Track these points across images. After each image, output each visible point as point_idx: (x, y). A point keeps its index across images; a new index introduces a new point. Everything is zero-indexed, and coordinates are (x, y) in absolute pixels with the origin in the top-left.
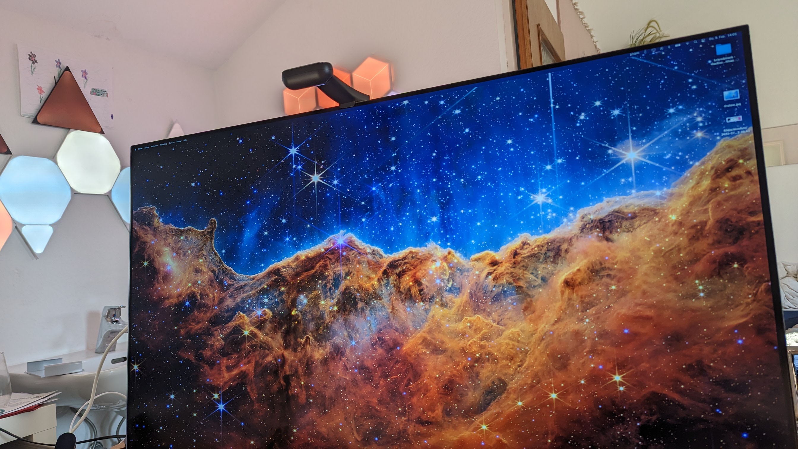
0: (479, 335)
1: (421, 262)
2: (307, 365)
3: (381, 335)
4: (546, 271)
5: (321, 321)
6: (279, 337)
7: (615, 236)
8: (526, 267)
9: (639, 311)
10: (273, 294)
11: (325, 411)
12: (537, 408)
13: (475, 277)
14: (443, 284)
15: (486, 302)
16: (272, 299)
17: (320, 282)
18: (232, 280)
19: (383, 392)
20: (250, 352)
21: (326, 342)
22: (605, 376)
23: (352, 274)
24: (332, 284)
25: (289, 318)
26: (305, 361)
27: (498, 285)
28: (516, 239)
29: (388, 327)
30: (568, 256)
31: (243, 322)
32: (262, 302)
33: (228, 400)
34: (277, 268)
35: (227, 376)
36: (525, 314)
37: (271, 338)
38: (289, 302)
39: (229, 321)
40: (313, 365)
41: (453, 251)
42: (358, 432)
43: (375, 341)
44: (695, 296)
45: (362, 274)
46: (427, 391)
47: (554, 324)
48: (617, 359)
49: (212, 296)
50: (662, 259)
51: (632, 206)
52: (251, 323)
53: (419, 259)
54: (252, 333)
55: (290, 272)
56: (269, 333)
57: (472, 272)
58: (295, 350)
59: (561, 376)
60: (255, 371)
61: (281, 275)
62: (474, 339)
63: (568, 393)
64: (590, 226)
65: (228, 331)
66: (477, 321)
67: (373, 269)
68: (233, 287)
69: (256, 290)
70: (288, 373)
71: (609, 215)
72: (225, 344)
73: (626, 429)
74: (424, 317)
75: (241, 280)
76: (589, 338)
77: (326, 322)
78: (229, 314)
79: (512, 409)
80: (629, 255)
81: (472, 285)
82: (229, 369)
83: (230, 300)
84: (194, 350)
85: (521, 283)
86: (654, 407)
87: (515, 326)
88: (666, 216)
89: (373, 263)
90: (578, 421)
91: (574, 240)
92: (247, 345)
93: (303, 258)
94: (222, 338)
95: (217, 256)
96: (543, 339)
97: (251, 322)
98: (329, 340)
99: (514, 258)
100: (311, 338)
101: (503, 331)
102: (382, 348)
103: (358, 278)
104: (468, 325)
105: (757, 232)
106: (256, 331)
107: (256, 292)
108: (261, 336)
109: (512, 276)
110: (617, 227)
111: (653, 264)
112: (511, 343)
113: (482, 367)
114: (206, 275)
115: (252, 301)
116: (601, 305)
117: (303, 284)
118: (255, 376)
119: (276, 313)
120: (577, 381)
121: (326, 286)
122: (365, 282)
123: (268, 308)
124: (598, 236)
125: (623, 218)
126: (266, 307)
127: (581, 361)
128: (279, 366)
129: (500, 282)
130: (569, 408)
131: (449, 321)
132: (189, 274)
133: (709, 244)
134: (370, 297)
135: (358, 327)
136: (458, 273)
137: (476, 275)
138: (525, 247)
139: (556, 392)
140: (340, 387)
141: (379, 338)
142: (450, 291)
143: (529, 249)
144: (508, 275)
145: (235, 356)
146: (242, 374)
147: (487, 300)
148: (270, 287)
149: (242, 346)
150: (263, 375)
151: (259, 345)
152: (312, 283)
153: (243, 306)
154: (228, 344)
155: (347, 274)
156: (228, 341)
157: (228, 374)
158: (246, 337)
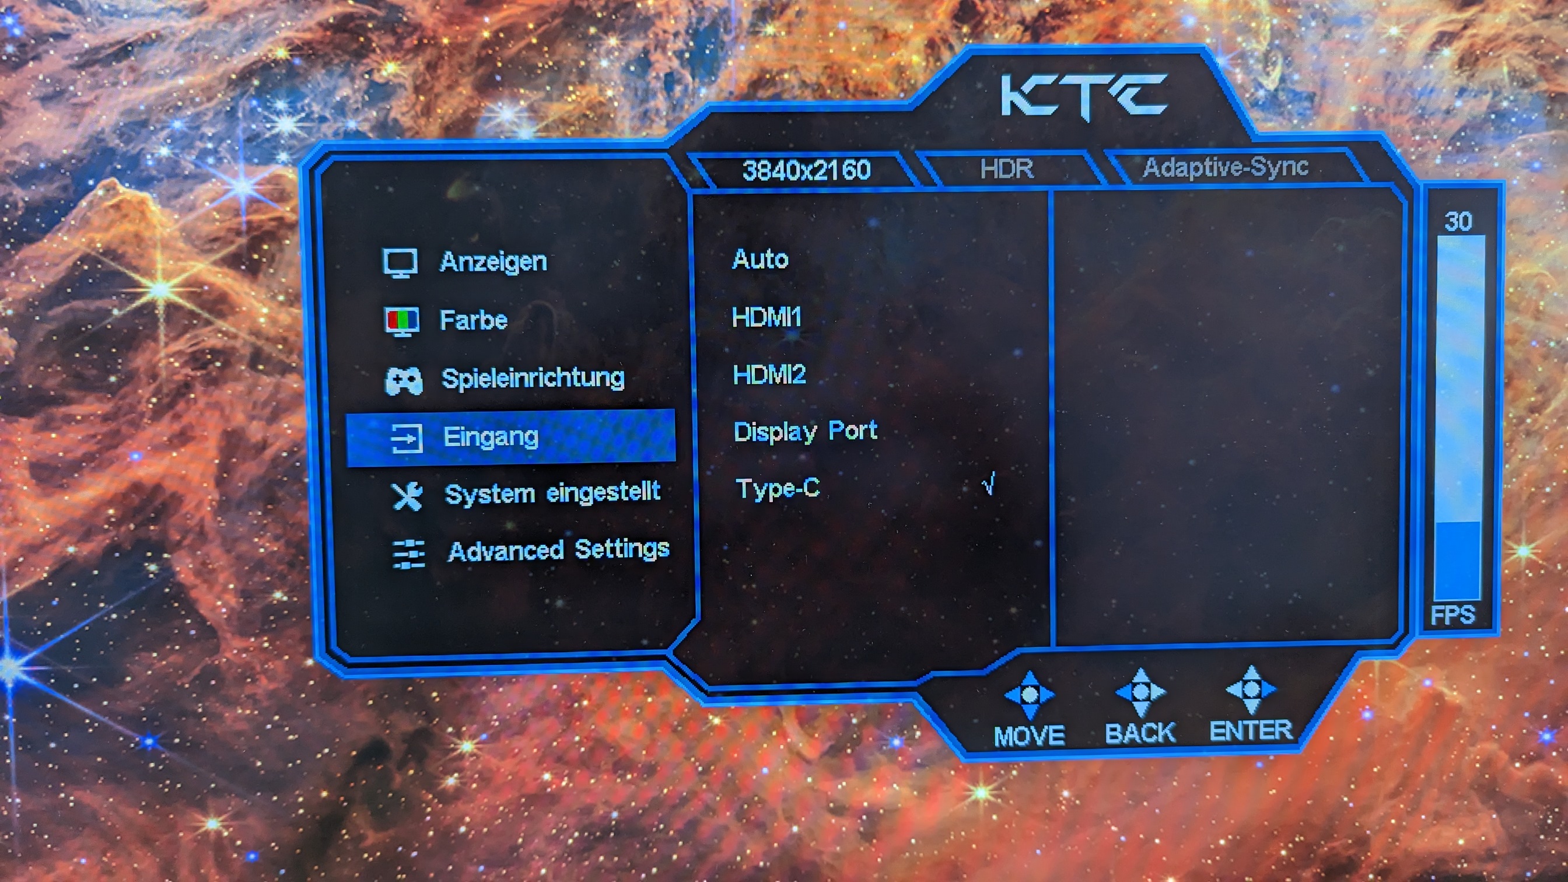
10: (330, 92)
13: (1383, 51)
14: (1240, 76)
16: (323, 119)
17: (613, 41)
18: (60, 11)
20: (187, 386)
23: (790, 13)
24: (679, 54)
25: (430, 213)
27: (1474, 85)
31: (138, 237)
32: (257, 135)
33: (49, 633)
35: (37, 514)
39: (45, 232)
42: (805, 720)
45: (846, 16)
52: (188, 239)
54: (194, 289)
57: (1371, 30)
60: (220, 482)
65: (36, 282)
68: (68, 45)
69: (221, 69)
72: (18, 350)
78: (39, 191)
83: (44, 114)
87: (1529, 254)
92: (167, 354)
97: (188, 235)
103: (824, 33)
106: (224, 279)
107: (220, 79)
108: (258, 307)
109: (1535, 54)
115: (195, 124)
117: (513, 48)
118: (223, 507)
121: (644, 62)
122: (862, 54)
123: (298, 162)
126: (283, 156)
129: (1486, 74)
136: (1312, 33)
137: (1389, 39)
142: (1272, 104)
144: (1519, 49)
145: (92, 406)
146: (136, 499)
147: (1430, 147)
148: (307, 58)
149: (140, 361)
150: (272, 499)
151: (247, 351)
152: (569, 49)
153: (133, 149)
154: (41, 347)
155: (763, 14)
156: (39, 334)
157: (43, 504)
158: (160, 311)
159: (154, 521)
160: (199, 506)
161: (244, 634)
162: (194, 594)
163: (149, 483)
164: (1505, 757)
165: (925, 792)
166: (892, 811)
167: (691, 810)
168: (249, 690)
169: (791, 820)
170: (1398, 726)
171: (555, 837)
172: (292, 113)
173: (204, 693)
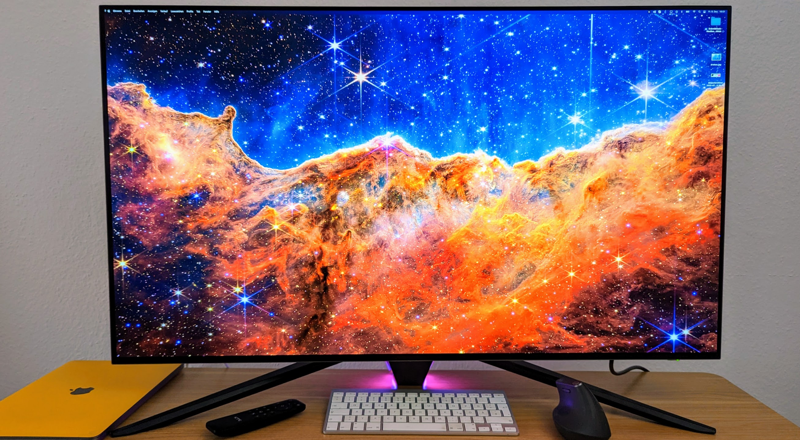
0: (516, 229)
1: (468, 166)
2: (348, 256)
3: (426, 230)
4: (574, 179)
5: (365, 216)
6: (317, 231)
7: (627, 154)
8: (559, 175)
9: (639, 211)
10: (309, 189)
11: (366, 296)
12: (558, 284)
13: (516, 182)
14: (487, 187)
15: (524, 202)
16: (308, 195)
17: (364, 180)
18: (258, 174)
19: (426, 277)
20: (281, 245)
21: (369, 235)
22: (610, 258)
23: (398, 174)
24: (377, 182)
25: (328, 213)
26: (346, 254)
27: (535, 188)
28: (553, 152)
29: (433, 222)
30: (592, 167)
31: (272, 217)
32: (295, 198)
33: (253, 293)
34: (314, 164)
35: (251, 270)
36: (555, 213)
37: (307, 232)
38: (329, 198)
39: (254, 216)
40: (355, 256)
41: (498, 159)
42: (400, 312)
43: (420, 234)
44: (675, 201)
45: (409, 175)
46: (467, 275)
47: (577, 221)
48: (620, 246)
49: (231, 189)
50: (658, 174)
51: (642, 132)
52: (282, 217)
53: (466, 164)
54: (282, 226)
55: (330, 168)
56: (304, 227)
57: (513, 178)
58: (335, 243)
59: (579, 259)
60: (287, 264)
61: (319, 172)
62: (512, 232)
63: (583, 272)
64: (611, 145)
65: (252, 225)
66: (515, 218)
67: (420, 171)
68: (259, 180)
69: (289, 185)
70: (326, 265)
71: (626, 138)
72: (249, 238)
73: (621, 294)
74: (468, 214)
75: (268, 174)
76: (602, 231)
77: (370, 218)
78: (253, 208)
79: (538, 286)
80: (636, 169)
81: (513, 188)
82: (253, 262)
83: (255, 193)
84: (208, 244)
85: (555, 188)
86: (641, 278)
87: (546, 222)
88: (664, 142)
89: (421, 165)
90: (588, 292)
91: (598, 155)
92: (277, 239)
93: (345, 156)
94: (245, 233)
95: (237, 147)
96: (567, 232)
98: (372, 233)
99: (550, 166)
100: (353, 232)
101: (536, 226)
102: (427, 240)
103: (405, 178)
104: (508, 220)
105: (719, 158)
106: (288, 225)
107: (288, 187)
108: (295, 230)
109: (547, 182)
110: (630, 148)
111: (652, 177)
112: (542, 235)
113: (516, 254)
114: (222, 166)
115: (283, 195)
116: (613, 206)
117: (344, 181)
118: (287, 269)
119: (312, 208)
120: (590, 262)
121: (370, 184)
122: (412, 182)
123: (303, 203)
124: (616, 154)
125: (635, 141)
126: (300, 201)
127: (594, 248)
128: (316, 258)
129: (537, 186)
130: (582, 283)
131: (490, 217)
132: (198, 164)
133: (689, 165)
134: (417, 196)
135: (403, 222)
136: (501, 178)
137: (517, 180)
138: (560, 159)
139: (574, 271)
140: (383, 275)
141: (424, 233)
142: (493, 192)
143: (562, 161)
144: (544, 181)
145: (262, 249)
146: (270, 267)
147: (525, 200)
148: (305, 183)
149: (271, 240)
150: (296, 267)
151: (292, 239)
152: (355, 181)
153: (271, 200)
154: (253, 238)
155: (393, 174)
156: (253, 235)
157: (253, 268)
158: (276, 231)
159: (274, 272)
160: (283, 268)
161: (291, 294)
162: (281, 286)
163: (273, 264)
164: (542, 323)
165: (424, 327)
166: (417, 331)
167: (377, 329)
168: (291, 305)
169: (397, 332)
170: (519, 316)
171: (350, 335)
172: (302, 193)
173: (283, 305)
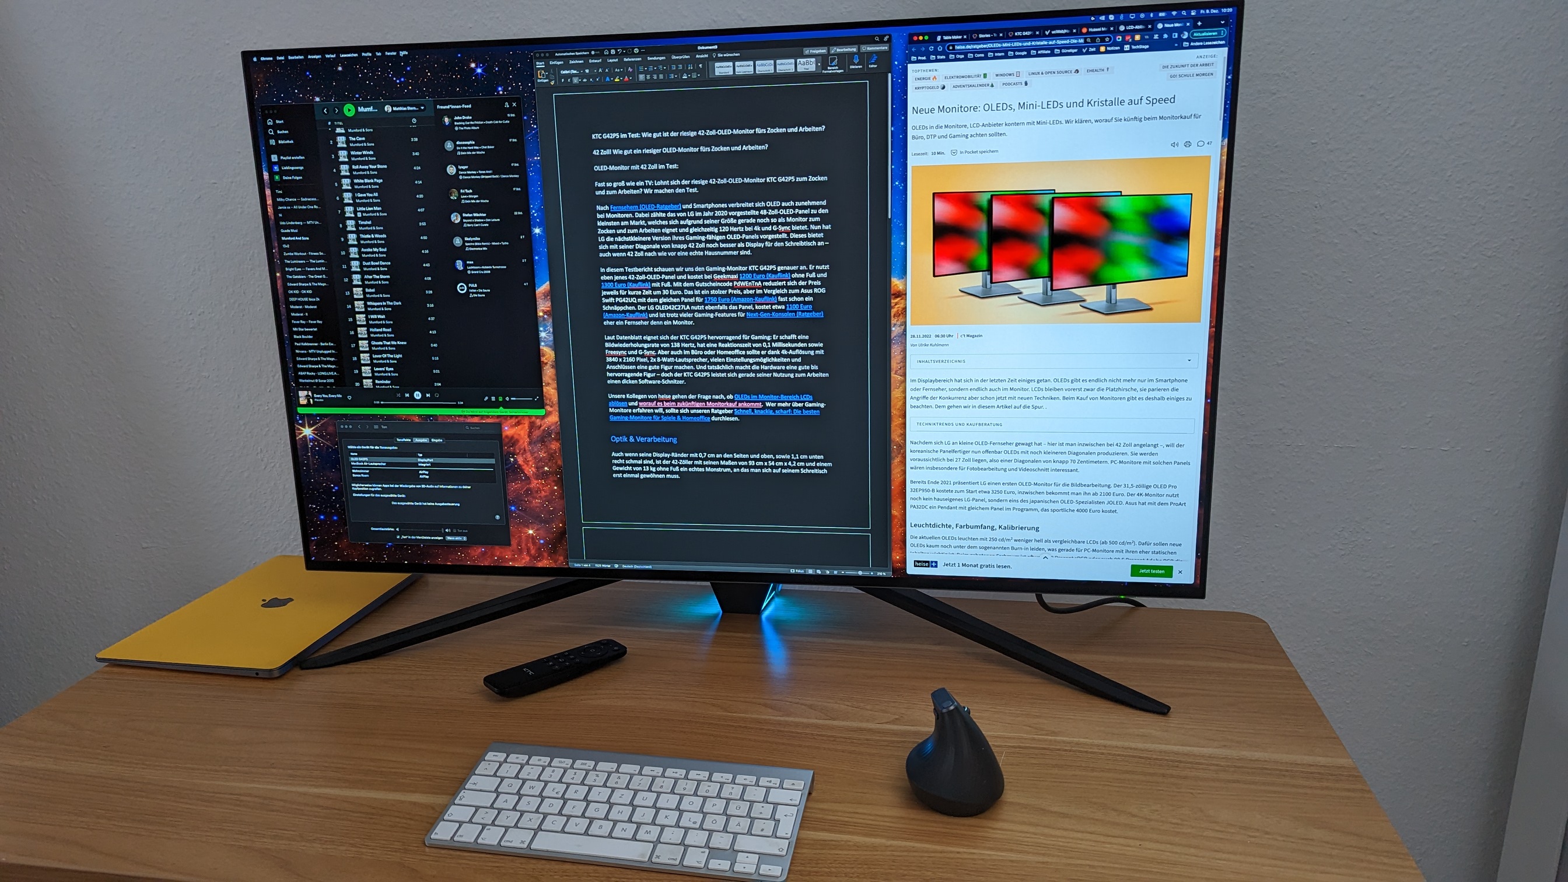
159: (512, 447)
160: (524, 443)
162: (523, 467)
163: (510, 436)
168: (539, 495)
173: (527, 495)
